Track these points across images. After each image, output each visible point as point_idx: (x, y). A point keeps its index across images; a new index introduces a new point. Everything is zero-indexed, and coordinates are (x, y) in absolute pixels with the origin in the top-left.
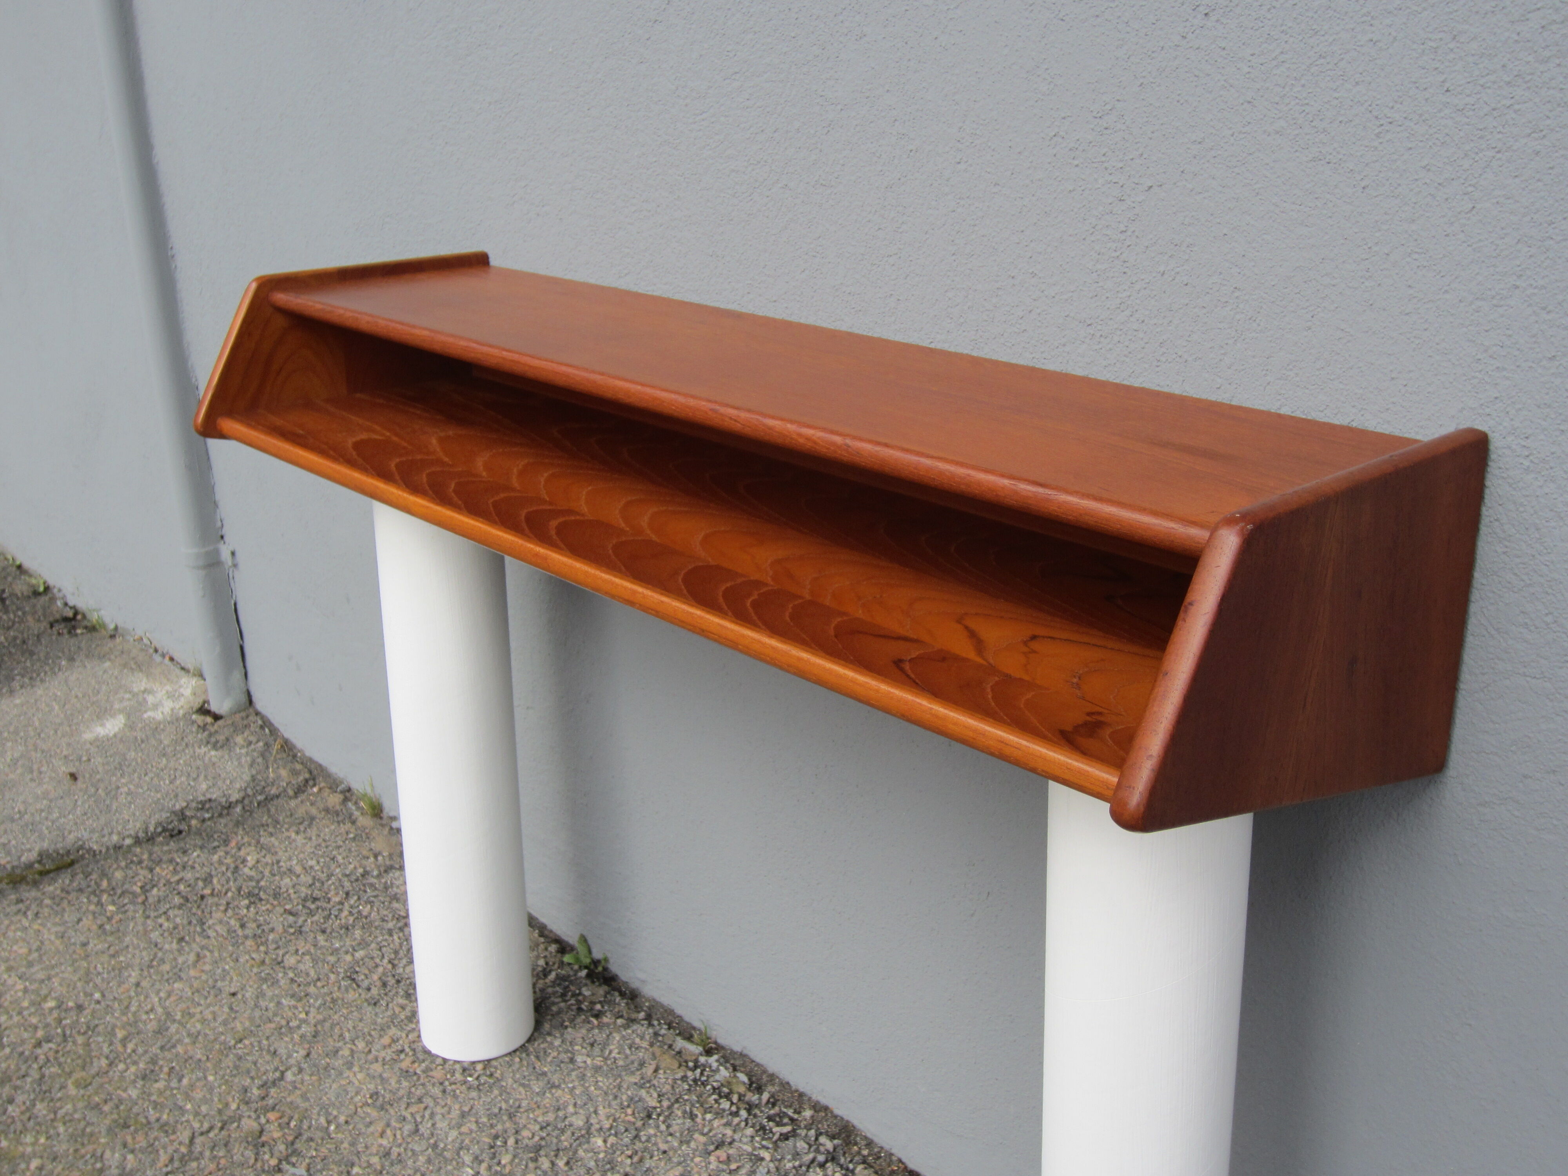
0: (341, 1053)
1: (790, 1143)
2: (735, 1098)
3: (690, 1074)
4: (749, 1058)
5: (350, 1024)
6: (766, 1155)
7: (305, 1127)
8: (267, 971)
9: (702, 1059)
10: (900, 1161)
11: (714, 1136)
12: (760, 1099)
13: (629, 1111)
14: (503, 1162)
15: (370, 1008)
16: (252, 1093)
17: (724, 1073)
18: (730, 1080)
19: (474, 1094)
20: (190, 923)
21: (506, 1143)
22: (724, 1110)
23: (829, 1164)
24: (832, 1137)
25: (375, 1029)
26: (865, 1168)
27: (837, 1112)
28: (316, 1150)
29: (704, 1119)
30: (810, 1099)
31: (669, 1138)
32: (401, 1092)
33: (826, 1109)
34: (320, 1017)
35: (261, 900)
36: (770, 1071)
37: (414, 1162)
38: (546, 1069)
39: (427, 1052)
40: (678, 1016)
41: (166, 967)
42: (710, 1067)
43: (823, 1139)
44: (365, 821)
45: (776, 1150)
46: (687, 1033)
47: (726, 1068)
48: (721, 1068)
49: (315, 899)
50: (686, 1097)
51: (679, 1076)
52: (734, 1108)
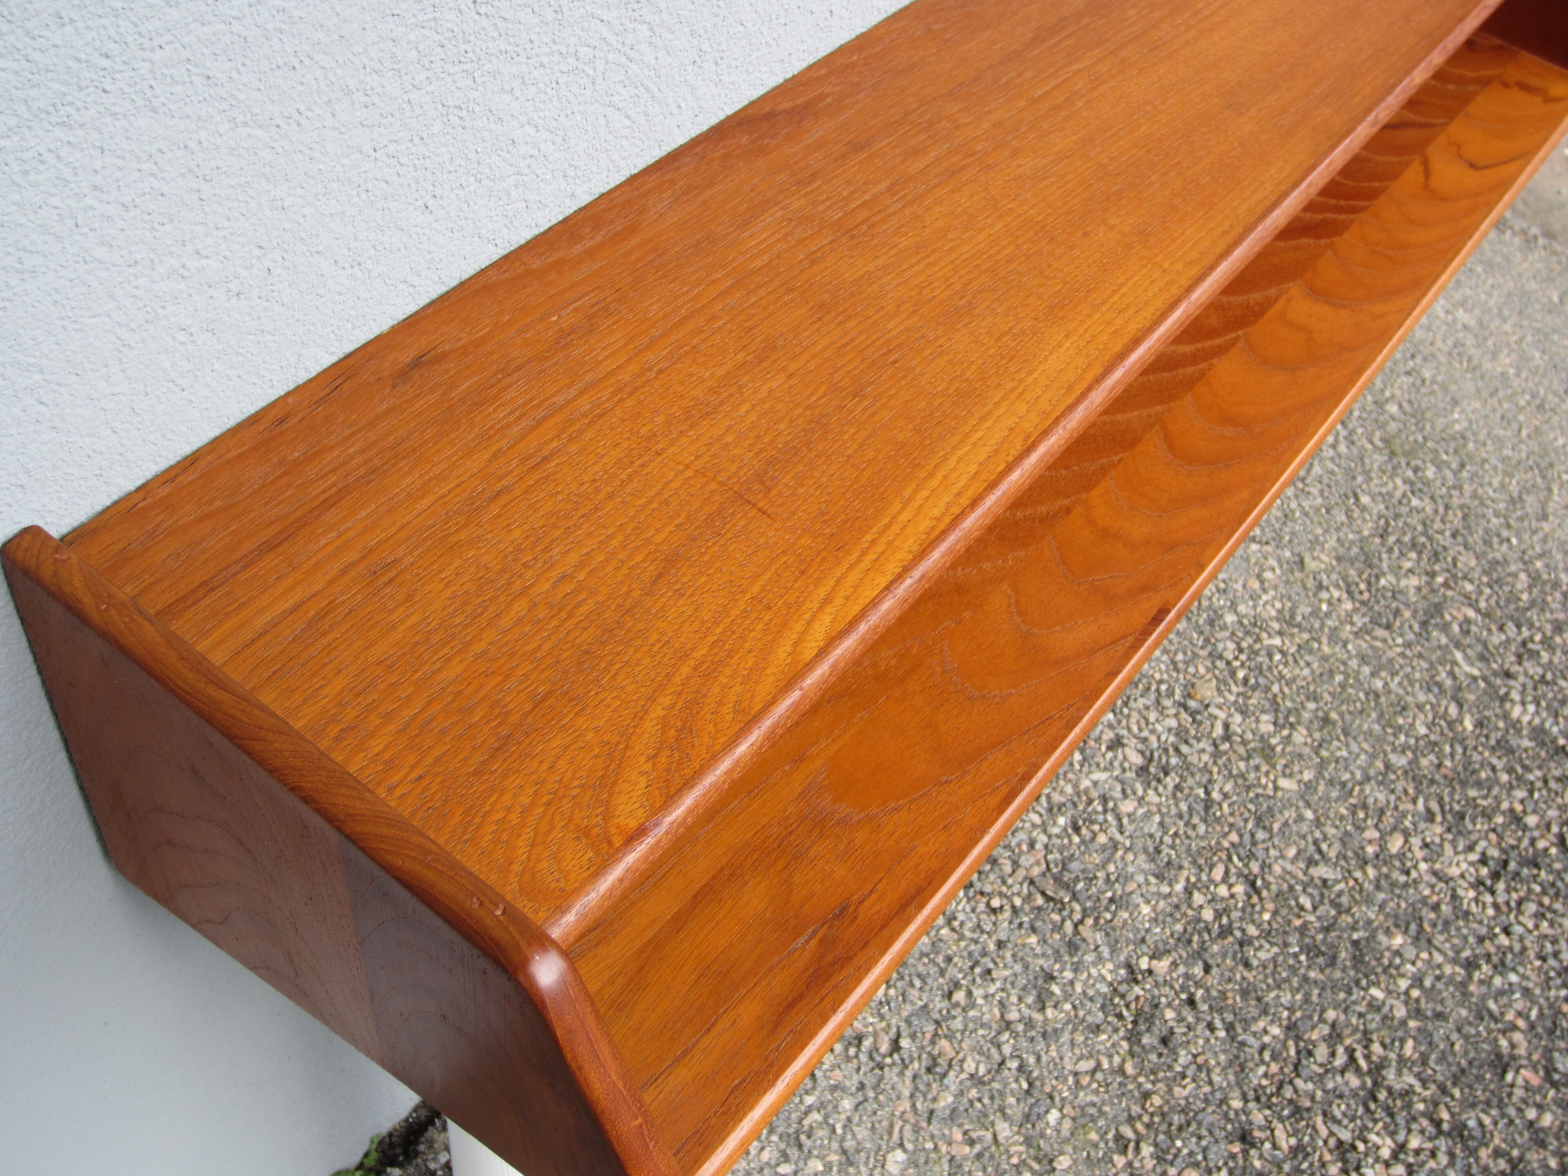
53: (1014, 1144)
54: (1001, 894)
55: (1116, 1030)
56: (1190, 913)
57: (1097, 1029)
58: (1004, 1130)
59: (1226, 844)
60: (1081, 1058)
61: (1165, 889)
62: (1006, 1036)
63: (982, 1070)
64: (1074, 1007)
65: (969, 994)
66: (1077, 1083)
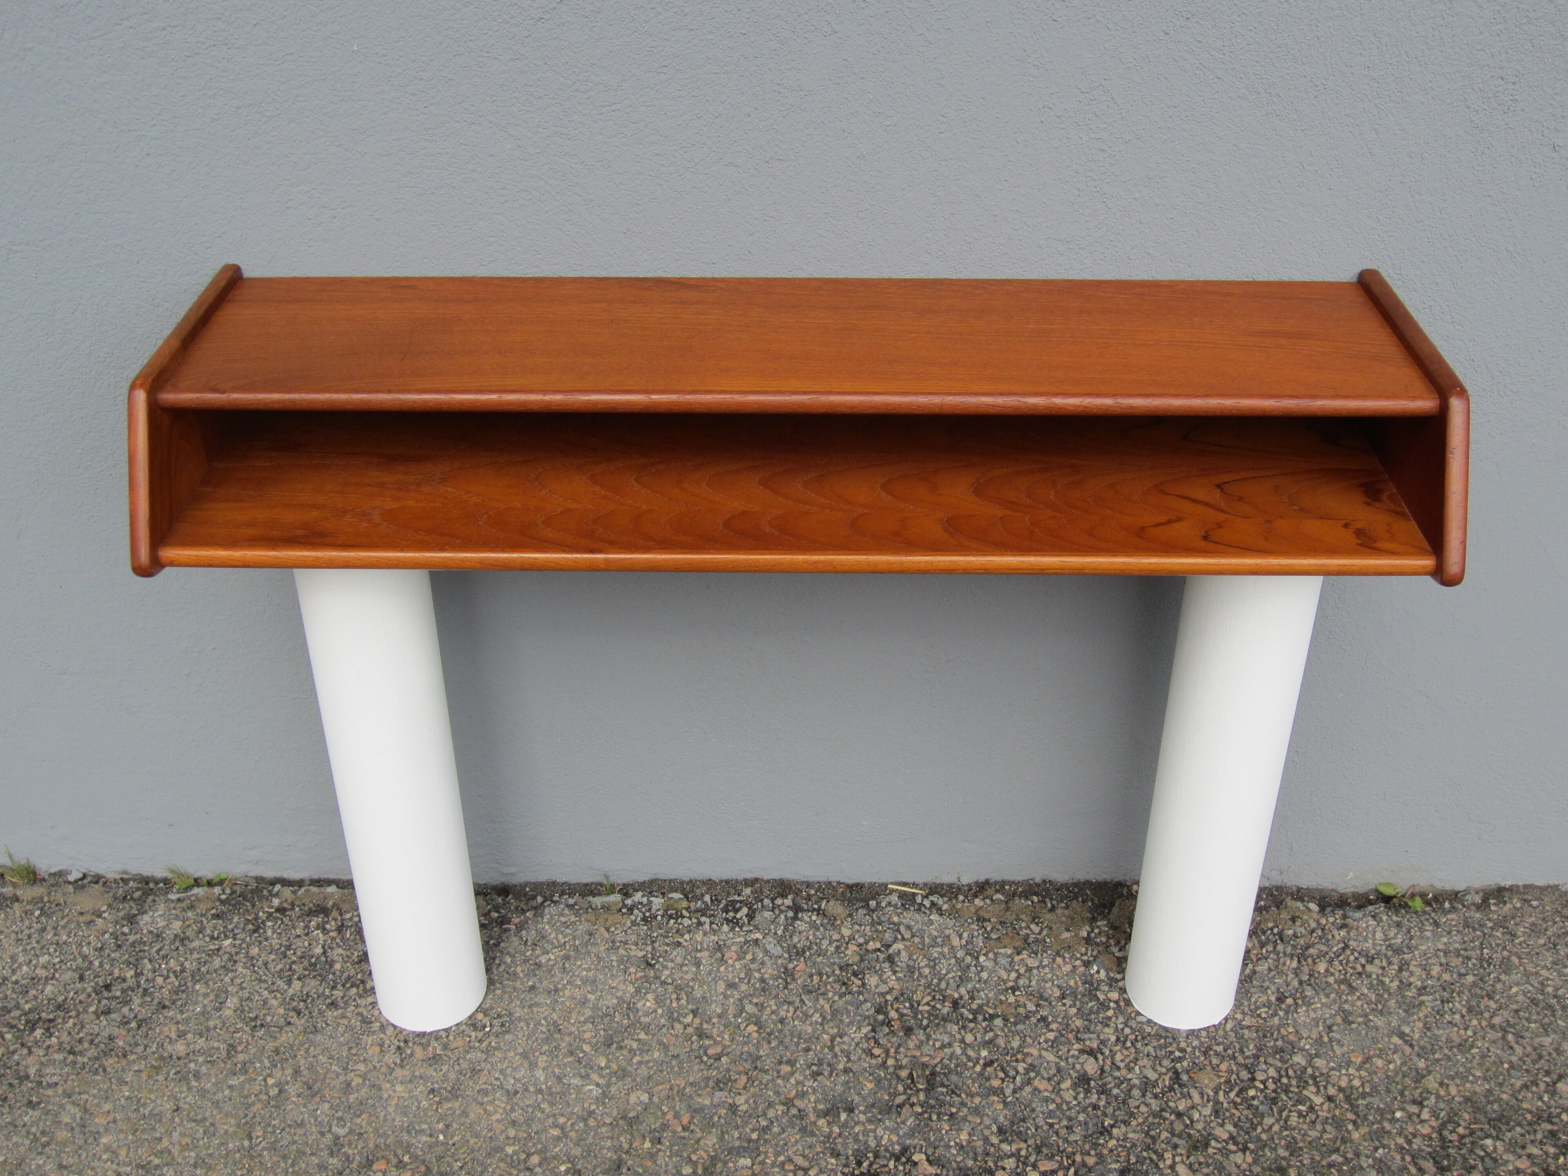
0: (353, 1084)
1: (758, 918)
2: (685, 913)
3: (633, 917)
4: (661, 880)
5: (323, 1059)
6: (758, 936)
7: (420, 1153)
8: (173, 1071)
9: (629, 902)
10: (839, 883)
11: (708, 946)
12: (704, 902)
13: (632, 970)
14: (603, 1064)
15: (319, 1037)
16: (332, 1164)
17: (657, 902)
18: (668, 903)
19: (508, 1037)
20: (11, 1085)
21: (583, 1052)
22: (689, 926)
23: (800, 915)
24: (784, 896)
25: (350, 1048)
26: (828, 902)
27: (766, 878)
28: (456, 1161)
29: (686, 940)
30: (737, 881)
31: (685, 968)
32: (452, 1076)
33: (756, 880)
34: (289, 1071)
35: (50, 1021)
36: (687, 879)
37: (543, 1112)
38: (530, 983)
39: (423, 1034)
40: (563, 884)
41: (62, 1134)
42: (641, 903)
43: (779, 901)
44: (28, 893)
45: (759, 929)
46: (590, 890)
47: (657, 897)
48: (651, 899)
49: (107, 987)
50: (655, 935)
51: (629, 924)
52: (694, 920)
53: (705, 1151)
54: (887, 1052)
55: (846, 1165)
56: (991, 1164)
57: (836, 1155)
58: (711, 1141)
59: (1078, 1158)
60: (804, 1156)
61: (995, 1140)
62: (780, 1108)
63: (744, 1107)
64: (840, 1135)
65: (792, 1074)
66: (783, 1164)
